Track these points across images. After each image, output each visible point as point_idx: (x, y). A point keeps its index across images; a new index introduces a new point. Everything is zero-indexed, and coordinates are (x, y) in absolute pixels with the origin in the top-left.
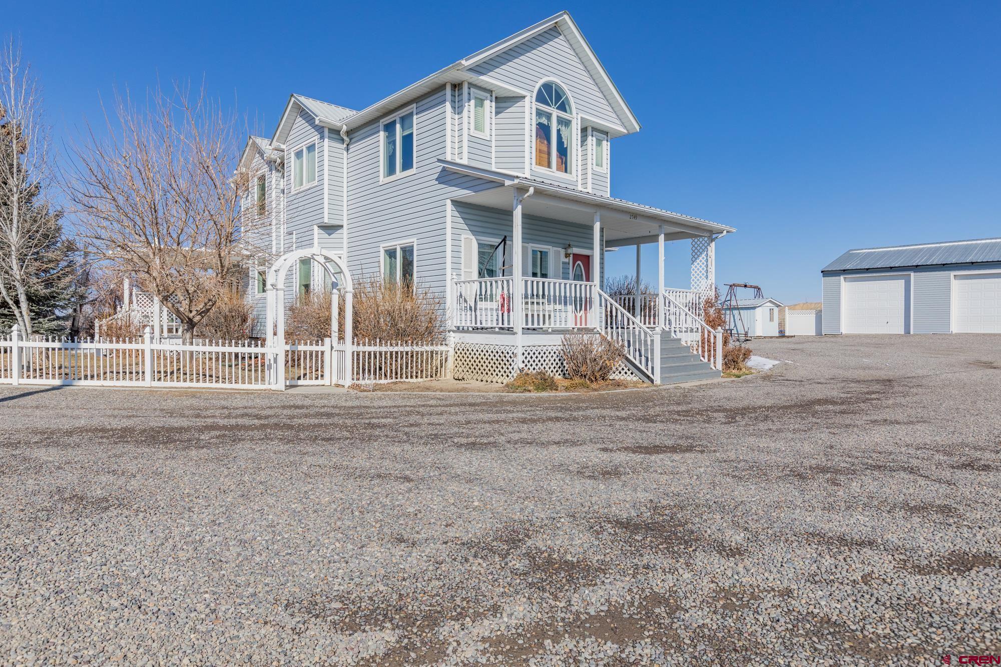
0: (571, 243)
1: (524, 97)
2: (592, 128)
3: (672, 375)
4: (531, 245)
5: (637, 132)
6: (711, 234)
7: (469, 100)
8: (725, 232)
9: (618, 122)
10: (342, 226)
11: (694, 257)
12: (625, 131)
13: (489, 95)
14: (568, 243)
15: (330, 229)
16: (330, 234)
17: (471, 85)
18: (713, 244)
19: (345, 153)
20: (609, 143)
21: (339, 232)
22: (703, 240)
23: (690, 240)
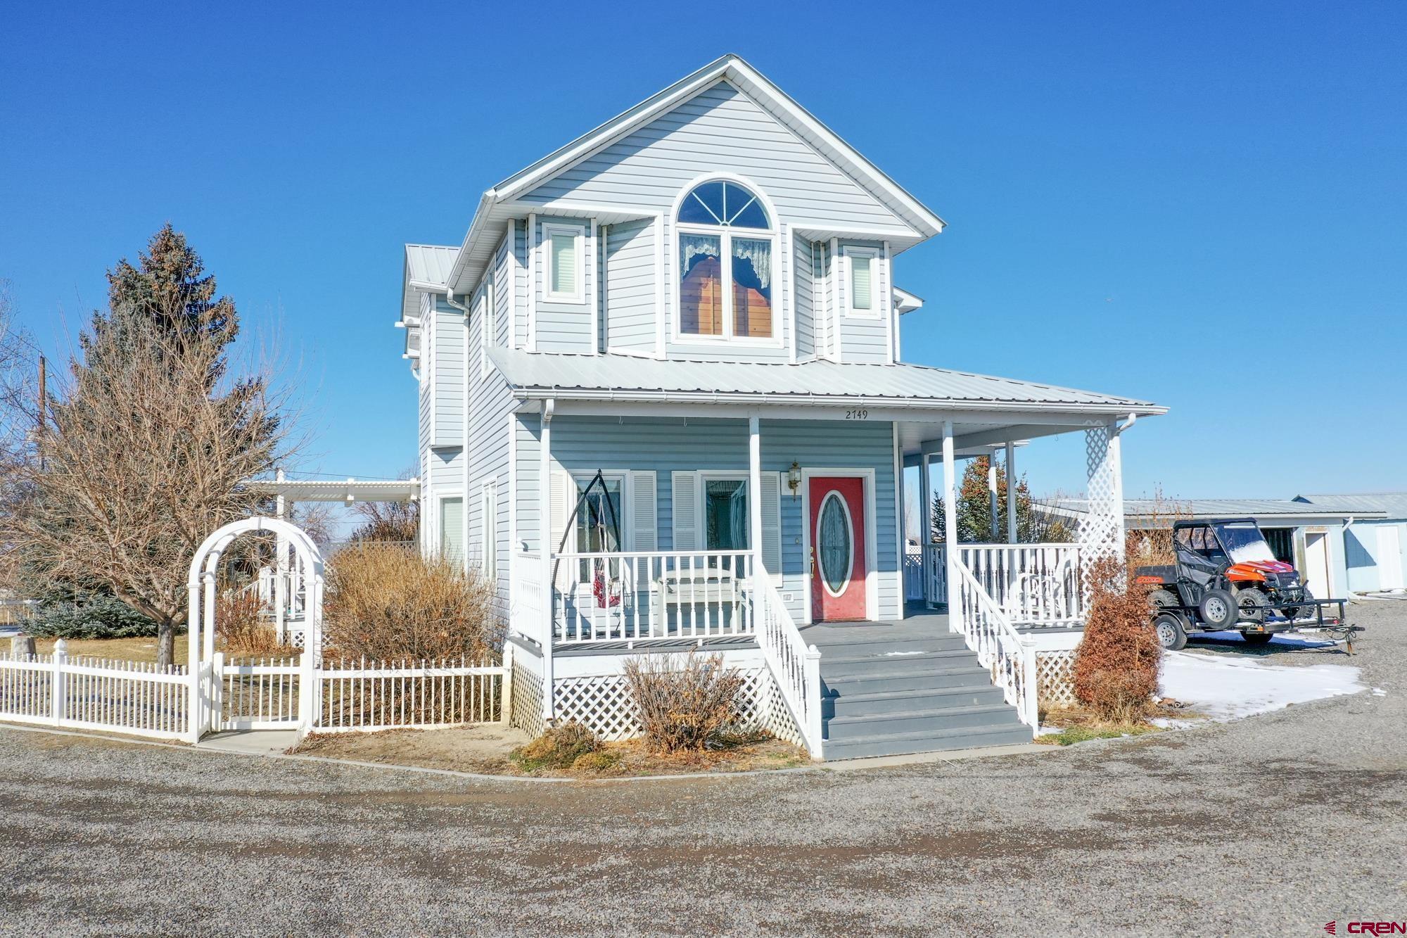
0: (799, 459)
1: (652, 219)
2: (839, 240)
3: (859, 739)
4: (700, 472)
5: (938, 234)
6: (1110, 423)
7: (539, 243)
8: (1132, 417)
9: (897, 220)
10: (461, 447)
11: (1090, 466)
12: (917, 235)
13: (582, 228)
14: (792, 459)
15: (447, 452)
16: (447, 461)
17: (542, 218)
18: (1115, 443)
19: (466, 329)
20: (887, 262)
21: (459, 456)
22: (1096, 433)
23: (1083, 433)
